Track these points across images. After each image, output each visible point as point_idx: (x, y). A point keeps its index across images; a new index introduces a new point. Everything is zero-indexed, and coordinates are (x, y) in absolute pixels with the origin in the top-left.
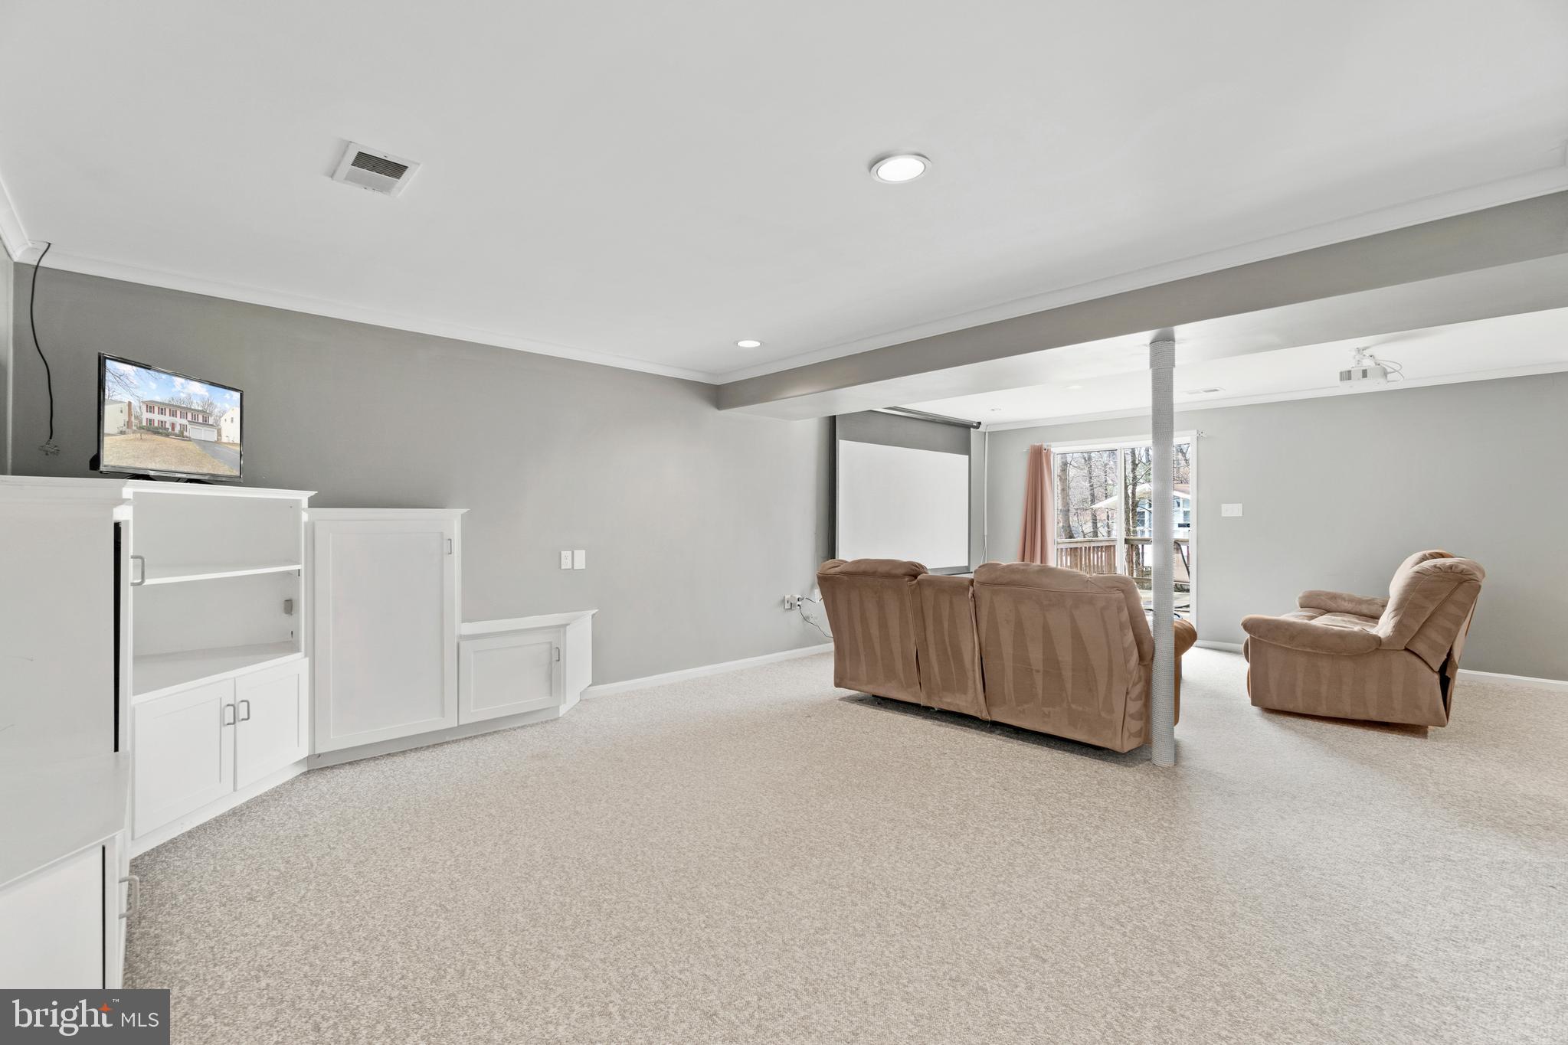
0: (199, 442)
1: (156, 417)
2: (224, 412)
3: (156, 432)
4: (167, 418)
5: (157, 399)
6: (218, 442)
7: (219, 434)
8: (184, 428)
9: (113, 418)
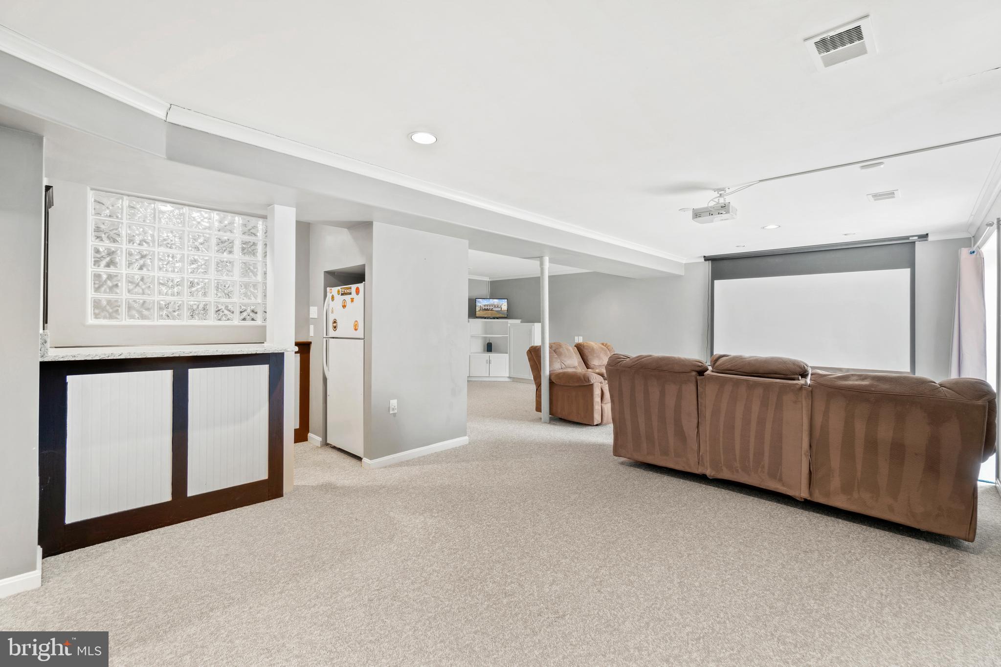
0: (496, 311)
1: (486, 307)
2: (503, 304)
3: (486, 310)
4: (489, 307)
5: (486, 304)
6: (501, 310)
7: (501, 309)
8: (492, 308)
9: (478, 309)
